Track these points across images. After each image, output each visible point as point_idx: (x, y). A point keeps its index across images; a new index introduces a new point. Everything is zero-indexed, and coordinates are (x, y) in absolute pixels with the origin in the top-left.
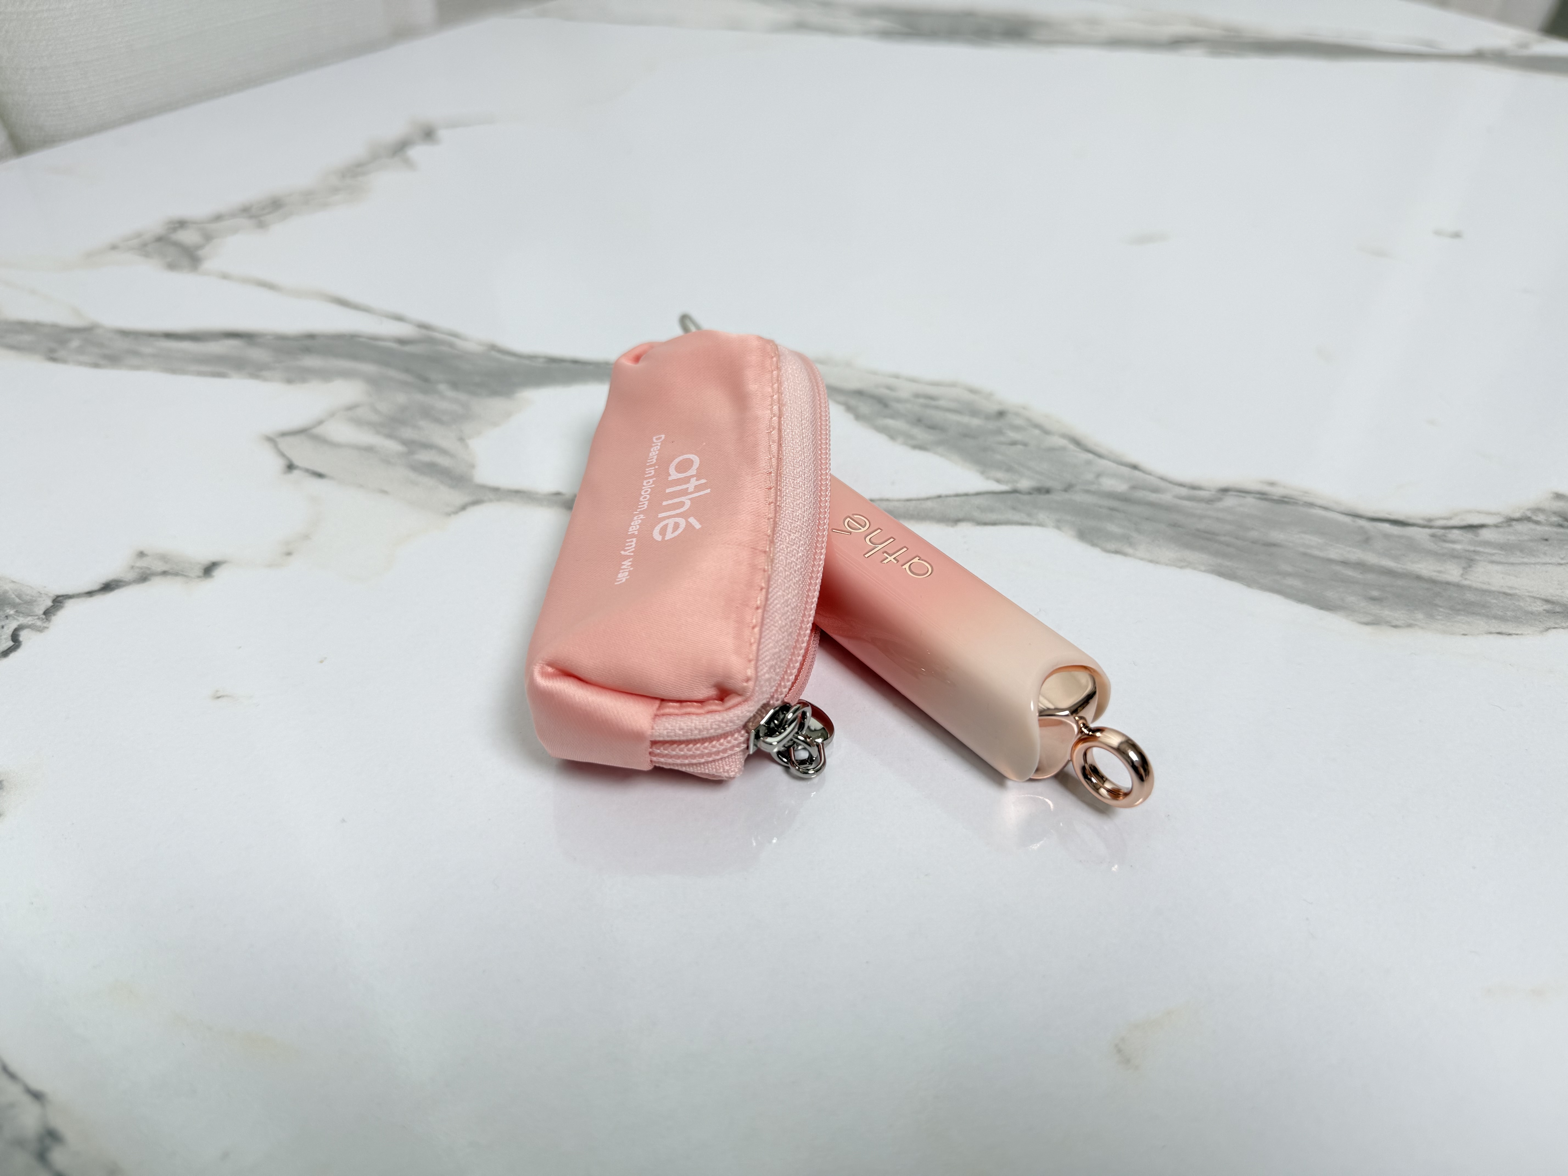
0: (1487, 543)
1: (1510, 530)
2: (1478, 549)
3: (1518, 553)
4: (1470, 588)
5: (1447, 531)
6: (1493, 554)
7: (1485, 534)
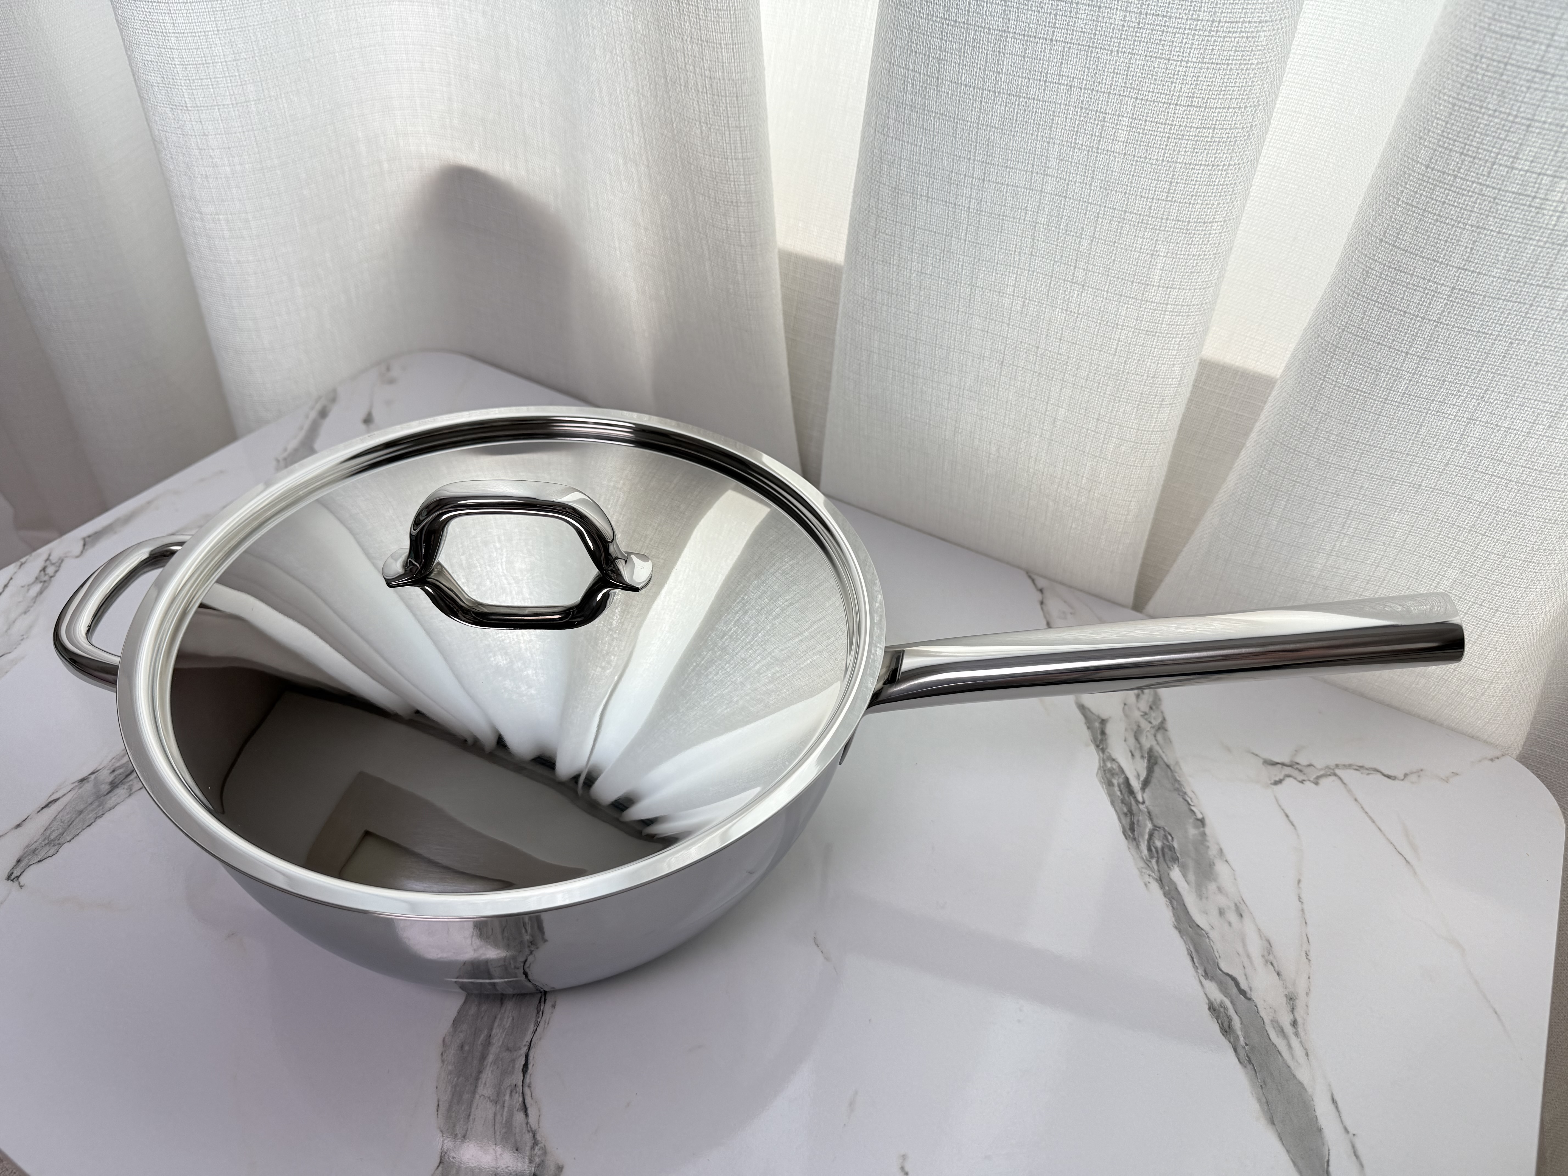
0: (511, 1115)
1: (525, 1130)
2: (506, 1109)
3: (504, 1130)
4: (473, 1097)
5: (521, 1095)
6: (502, 1116)
7: (520, 1116)
